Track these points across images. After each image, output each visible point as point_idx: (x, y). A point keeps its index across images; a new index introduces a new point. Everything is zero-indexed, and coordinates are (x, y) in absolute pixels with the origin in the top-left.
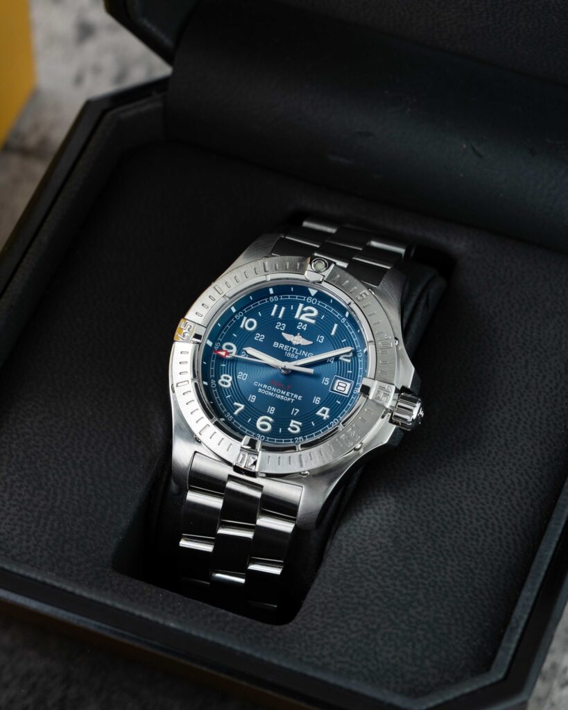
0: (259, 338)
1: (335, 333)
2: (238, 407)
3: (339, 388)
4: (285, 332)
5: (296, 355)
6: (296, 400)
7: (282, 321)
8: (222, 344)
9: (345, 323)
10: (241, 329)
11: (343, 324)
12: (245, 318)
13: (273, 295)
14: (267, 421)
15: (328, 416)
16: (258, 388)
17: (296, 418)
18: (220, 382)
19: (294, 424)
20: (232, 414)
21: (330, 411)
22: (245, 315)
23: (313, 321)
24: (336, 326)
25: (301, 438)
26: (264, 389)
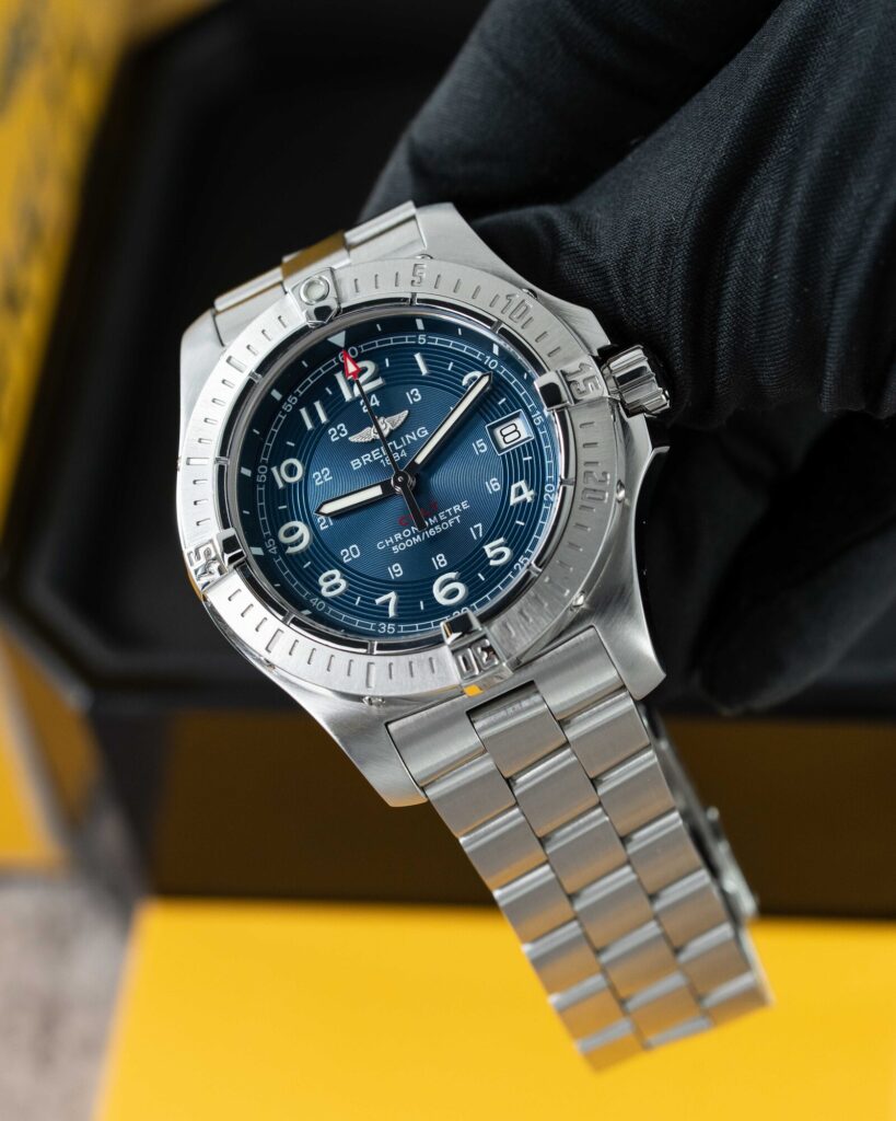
0: (322, 479)
1: (429, 368)
2: (387, 603)
3: (507, 439)
4: (351, 434)
5: (399, 452)
6: (463, 513)
7: (332, 422)
8: (275, 536)
9: (428, 340)
10: (283, 490)
11: (426, 345)
12: (274, 470)
13: (284, 400)
14: (450, 581)
15: (532, 492)
16: (389, 549)
17: (488, 538)
18: (324, 592)
19: (492, 549)
20: (388, 621)
21: (527, 483)
22: (270, 466)
23: (379, 382)
24: (418, 357)
25: (521, 560)
26: (400, 541)
